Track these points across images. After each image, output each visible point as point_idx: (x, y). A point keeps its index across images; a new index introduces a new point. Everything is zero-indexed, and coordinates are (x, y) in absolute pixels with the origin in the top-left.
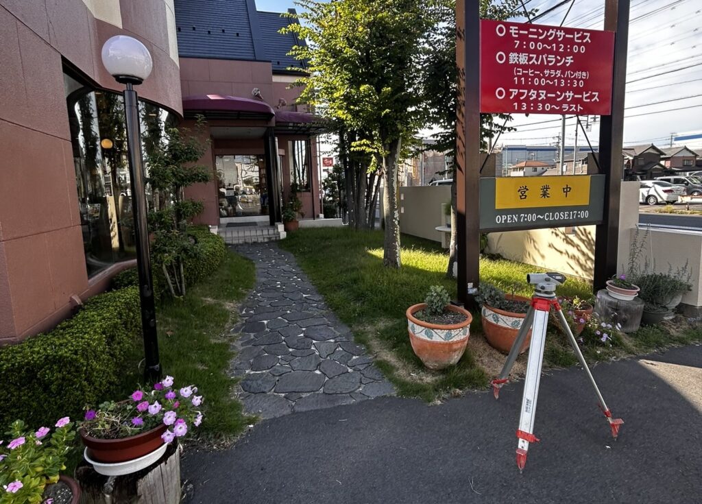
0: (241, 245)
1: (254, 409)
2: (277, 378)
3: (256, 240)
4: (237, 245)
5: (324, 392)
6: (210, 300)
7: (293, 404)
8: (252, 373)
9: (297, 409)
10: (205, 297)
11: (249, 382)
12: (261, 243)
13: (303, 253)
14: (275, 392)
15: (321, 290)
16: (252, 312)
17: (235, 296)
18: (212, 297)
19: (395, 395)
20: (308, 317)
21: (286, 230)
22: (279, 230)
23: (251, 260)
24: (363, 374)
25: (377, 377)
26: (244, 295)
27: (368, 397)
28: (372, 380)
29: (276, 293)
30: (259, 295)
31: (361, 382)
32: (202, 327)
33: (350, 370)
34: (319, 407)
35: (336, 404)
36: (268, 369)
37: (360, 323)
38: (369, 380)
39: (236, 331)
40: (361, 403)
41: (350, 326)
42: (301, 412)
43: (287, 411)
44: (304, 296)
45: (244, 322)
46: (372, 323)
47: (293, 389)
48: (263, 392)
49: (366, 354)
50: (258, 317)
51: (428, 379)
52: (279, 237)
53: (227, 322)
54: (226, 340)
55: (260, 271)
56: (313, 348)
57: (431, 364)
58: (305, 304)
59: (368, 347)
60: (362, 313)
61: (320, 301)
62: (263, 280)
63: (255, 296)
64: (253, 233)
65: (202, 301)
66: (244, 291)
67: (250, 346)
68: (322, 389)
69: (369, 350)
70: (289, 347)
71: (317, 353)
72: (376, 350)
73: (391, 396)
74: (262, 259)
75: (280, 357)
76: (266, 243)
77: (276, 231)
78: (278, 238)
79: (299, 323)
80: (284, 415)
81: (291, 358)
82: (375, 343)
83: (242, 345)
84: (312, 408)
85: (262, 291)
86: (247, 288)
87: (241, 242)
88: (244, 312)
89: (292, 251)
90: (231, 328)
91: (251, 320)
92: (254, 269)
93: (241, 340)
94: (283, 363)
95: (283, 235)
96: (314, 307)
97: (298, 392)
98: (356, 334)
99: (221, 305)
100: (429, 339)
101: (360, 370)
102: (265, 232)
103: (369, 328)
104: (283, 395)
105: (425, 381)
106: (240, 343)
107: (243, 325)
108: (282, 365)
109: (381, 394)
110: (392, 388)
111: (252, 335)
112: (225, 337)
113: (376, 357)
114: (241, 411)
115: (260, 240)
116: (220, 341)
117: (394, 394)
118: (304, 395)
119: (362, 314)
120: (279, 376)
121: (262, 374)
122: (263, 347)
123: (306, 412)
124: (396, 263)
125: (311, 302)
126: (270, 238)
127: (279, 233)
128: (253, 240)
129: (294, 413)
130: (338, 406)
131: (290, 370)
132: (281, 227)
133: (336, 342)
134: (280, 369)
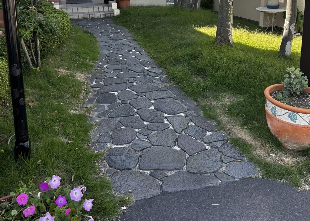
0: (81, 20)
1: (123, 188)
2: (139, 154)
3: (93, 16)
4: (77, 20)
5: (188, 171)
6: (63, 71)
7: (161, 183)
8: (114, 146)
9: (166, 189)
10: (58, 68)
11: (112, 157)
12: (98, 18)
13: (138, 29)
14: (139, 168)
15: (160, 64)
16: (101, 83)
17: (83, 67)
18: (63, 68)
19: (260, 177)
20: (153, 89)
21: (119, 7)
22: (113, 8)
23: (92, 34)
24: (222, 152)
25: (236, 156)
26: (92, 66)
27: (234, 178)
28: (233, 159)
29: (120, 65)
30: (105, 66)
31: (222, 161)
32: (59, 98)
33: (208, 147)
34: (186, 188)
35: (204, 186)
36: (129, 143)
37: (205, 97)
38: (229, 160)
39: (91, 101)
40: (228, 184)
41: (196, 100)
42: (170, 193)
43: (156, 192)
44: (146, 68)
45: (96, 93)
46: (217, 98)
47: (157, 166)
48: (129, 169)
49: (219, 130)
50: (108, 88)
51: (288, 160)
52: (114, 13)
53: (81, 92)
54: (83, 111)
55: (102, 44)
56: (166, 122)
57: (290, 146)
58: (148, 77)
59: (219, 123)
60: (206, 87)
61: (161, 74)
62: (106, 52)
63: (101, 67)
64: (91, 9)
65: (56, 72)
66: (91, 63)
67: (106, 118)
68: (185, 167)
69: (220, 126)
70: (144, 120)
71: (172, 128)
72: (228, 127)
73: (256, 178)
74: (101, 33)
75: (137, 130)
76: (102, 18)
77: (110, 8)
78: (112, 15)
79: (147, 95)
80: (154, 196)
81: (148, 132)
82: (225, 119)
83: (98, 117)
84: (181, 189)
85: (107, 63)
86: (93, 59)
87: (80, 17)
88: (94, 83)
89: (126, 26)
90: (85, 98)
91: (102, 91)
92: (97, 42)
93: (96, 111)
94: (142, 137)
95: (117, 12)
96: (157, 79)
97: (163, 170)
98: (204, 109)
99: (73, 76)
100: (292, 122)
101: (217, 148)
102: (101, 9)
103: (215, 103)
104: (148, 172)
105: (286, 162)
106: (96, 114)
107: (95, 95)
108: (141, 139)
109: (245, 175)
110: (254, 169)
111: (106, 106)
112: (81, 108)
113: (230, 134)
114: (111, 189)
115: (97, 16)
116: (78, 112)
117: (259, 175)
118: (169, 174)
119: (205, 89)
120: (140, 151)
121: (124, 148)
122: (118, 119)
123: (175, 193)
124: (229, 41)
125: (153, 74)
126: (105, 15)
127: (113, 11)
128: (91, 16)
129: (163, 193)
130: (206, 187)
131: (150, 145)
132: (115, 5)
133: (186, 116)
134: (140, 143)
